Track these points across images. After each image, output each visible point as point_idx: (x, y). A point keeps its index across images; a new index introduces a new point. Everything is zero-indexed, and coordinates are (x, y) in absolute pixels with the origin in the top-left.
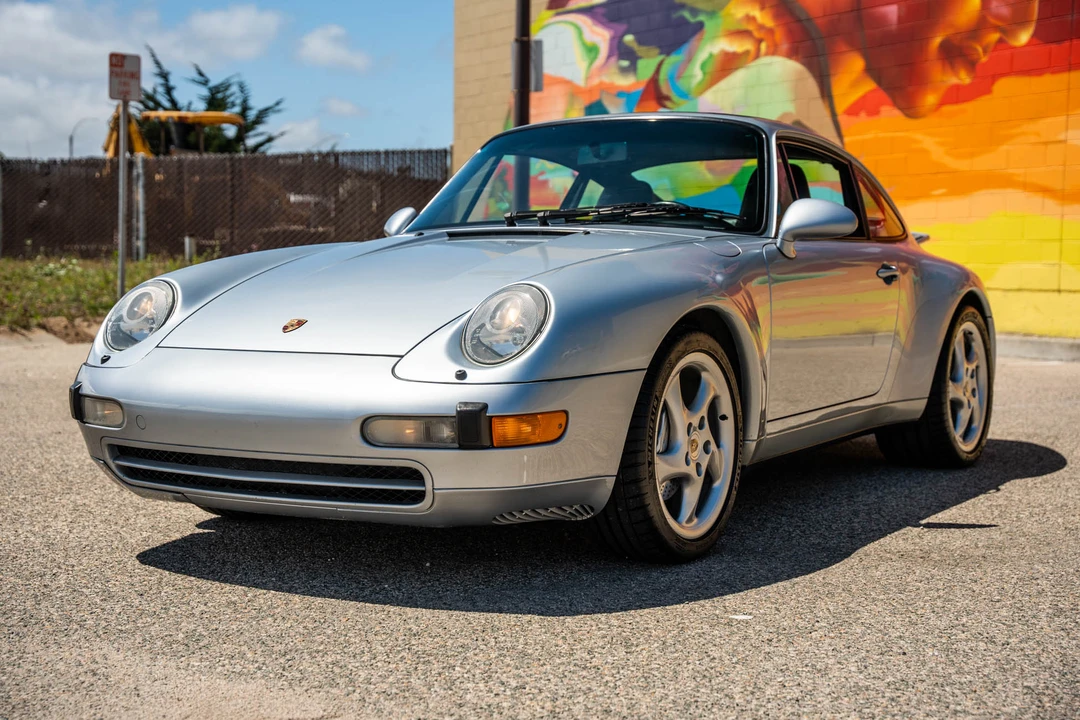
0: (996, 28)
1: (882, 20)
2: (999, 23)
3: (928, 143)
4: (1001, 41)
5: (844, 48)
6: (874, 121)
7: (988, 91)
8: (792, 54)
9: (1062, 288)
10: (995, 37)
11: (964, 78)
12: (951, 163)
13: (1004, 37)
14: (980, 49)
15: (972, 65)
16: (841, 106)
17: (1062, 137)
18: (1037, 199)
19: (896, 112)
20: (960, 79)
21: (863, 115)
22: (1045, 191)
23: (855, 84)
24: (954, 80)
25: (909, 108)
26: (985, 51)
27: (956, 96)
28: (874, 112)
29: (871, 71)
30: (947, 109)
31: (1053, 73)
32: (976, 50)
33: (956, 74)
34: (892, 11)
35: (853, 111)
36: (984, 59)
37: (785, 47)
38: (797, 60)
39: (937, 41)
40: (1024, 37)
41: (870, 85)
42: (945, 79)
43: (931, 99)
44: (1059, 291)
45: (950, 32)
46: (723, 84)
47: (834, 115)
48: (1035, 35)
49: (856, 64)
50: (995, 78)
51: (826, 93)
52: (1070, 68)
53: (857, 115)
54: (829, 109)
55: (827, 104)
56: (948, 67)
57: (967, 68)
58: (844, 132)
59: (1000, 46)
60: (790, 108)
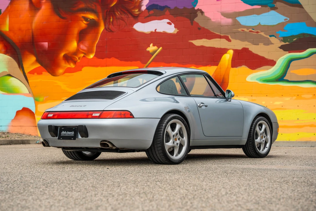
0: (83, 53)
1: (42, 46)
2: (84, 52)
3: (60, 83)
4: (84, 56)
5: (27, 53)
6: (40, 76)
7: (81, 70)
8: (6, 53)
10: (82, 55)
11: (72, 66)
12: (68, 89)
13: (85, 55)
15: (75, 62)
16: (27, 71)
19: (48, 74)
20: (71, 66)
21: (36, 74)
23: (33, 64)
24: (69, 66)
25: (53, 73)
26: (79, 58)
27: (69, 71)
28: (40, 73)
29: (38, 61)
30: (66, 74)
31: (101, 67)
32: (76, 58)
33: (70, 64)
34: (46, 44)
35: (32, 72)
36: (79, 61)
37: (3, 50)
38: (8, 55)
39: (62, 54)
40: (92, 56)
41: (38, 65)
42: (66, 65)
43: (61, 71)
45: (67, 52)
47: (24, 73)
48: (94, 56)
49: (33, 59)
50: (83, 67)
51: (21, 66)
52: (106, 66)
53: (33, 74)
54: (22, 71)
55: (21, 70)
56: (67, 62)
57: (73, 63)
58: (28, 79)
59: (84, 58)
60: (6, 70)
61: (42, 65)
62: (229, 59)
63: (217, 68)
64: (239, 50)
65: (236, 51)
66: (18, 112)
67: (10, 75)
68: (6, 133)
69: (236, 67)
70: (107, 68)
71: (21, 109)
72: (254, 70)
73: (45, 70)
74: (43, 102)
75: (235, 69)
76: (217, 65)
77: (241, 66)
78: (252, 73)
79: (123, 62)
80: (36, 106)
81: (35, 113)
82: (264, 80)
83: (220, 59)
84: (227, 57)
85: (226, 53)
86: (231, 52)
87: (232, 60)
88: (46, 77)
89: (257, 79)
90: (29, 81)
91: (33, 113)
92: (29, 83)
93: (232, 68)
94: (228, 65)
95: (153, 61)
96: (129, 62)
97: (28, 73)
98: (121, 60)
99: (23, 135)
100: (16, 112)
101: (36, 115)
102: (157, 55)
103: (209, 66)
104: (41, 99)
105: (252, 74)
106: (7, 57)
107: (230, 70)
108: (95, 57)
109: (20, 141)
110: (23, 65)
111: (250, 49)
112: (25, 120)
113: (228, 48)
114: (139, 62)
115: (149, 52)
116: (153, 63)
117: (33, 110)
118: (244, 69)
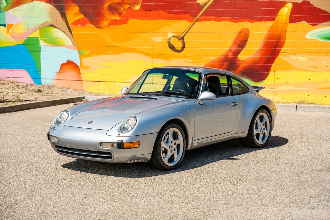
0: (128, 4)
3: (105, 37)
4: (129, 8)
5: (70, 3)
6: (84, 28)
7: (126, 23)
8: (48, 1)
9: (153, 83)
10: (128, 6)
11: (117, 18)
12: (114, 43)
13: (131, 7)
14: (122, 9)
15: (120, 14)
16: (70, 22)
17: (152, 39)
18: (144, 57)
19: (92, 25)
21: (79, 25)
22: (147, 54)
23: (76, 14)
24: (114, 18)
26: (124, 10)
27: (114, 23)
28: (84, 25)
29: (81, 11)
30: (111, 26)
31: (148, 19)
33: (115, 17)
35: (75, 23)
36: (124, 13)
38: (50, 4)
39: (107, 5)
40: (138, 8)
41: (81, 16)
42: (110, 17)
43: (105, 23)
44: (152, 84)
45: (111, 3)
46: (17, 8)
47: (67, 24)
49: (76, 9)
50: (128, 19)
51: (64, 16)
52: (153, 19)
53: (77, 25)
54: (65, 22)
55: (64, 20)
56: (111, 14)
57: (118, 15)
58: (72, 30)
59: (129, 9)
60: (49, 20)
61: (85, 16)
62: (287, 13)
63: (273, 24)
64: (299, 3)
65: (295, 4)
66: (62, 65)
67: (53, 26)
68: (51, 88)
69: (295, 22)
70: (155, 21)
71: (65, 62)
72: (314, 27)
73: (89, 21)
74: (88, 56)
75: (293, 24)
76: (273, 20)
77: (300, 21)
78: (313, 29)
79: (171, 15)
80: (81, 60)
81: (80, 67)
82: (326, 37)
83: (277, 14)
84: (285, 12)
85: (284, 7)
86: (289, 6)
87: (290, 15)
88: (90, 29)
89: (318, 37)
90: (73, 33)
91: (78, 66)
92: (73, 35)
93: (290, 24)
94: (286, 20)
95: (203, 14)
96: (178, 15)
97: (72, 24)
98: (169, 13)
99: (69, 90)
100: (60, 65)
101: (80, 69)
102: (207, 8)
103: (264, 21)
104: (86, 52)
105: (312, 31)
106: (49, 6)
107: (287, 26)
108: (141, 9)
109: (64, 101)
110: (66, 15)
111: (310, 3)
112: (70, 74)
113: (287, 1)
114: (188, 15)
115: (199, 4)
116: (203, 16)
117: (78, 64)
118: (304, 24)
